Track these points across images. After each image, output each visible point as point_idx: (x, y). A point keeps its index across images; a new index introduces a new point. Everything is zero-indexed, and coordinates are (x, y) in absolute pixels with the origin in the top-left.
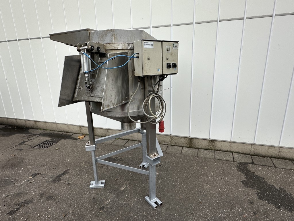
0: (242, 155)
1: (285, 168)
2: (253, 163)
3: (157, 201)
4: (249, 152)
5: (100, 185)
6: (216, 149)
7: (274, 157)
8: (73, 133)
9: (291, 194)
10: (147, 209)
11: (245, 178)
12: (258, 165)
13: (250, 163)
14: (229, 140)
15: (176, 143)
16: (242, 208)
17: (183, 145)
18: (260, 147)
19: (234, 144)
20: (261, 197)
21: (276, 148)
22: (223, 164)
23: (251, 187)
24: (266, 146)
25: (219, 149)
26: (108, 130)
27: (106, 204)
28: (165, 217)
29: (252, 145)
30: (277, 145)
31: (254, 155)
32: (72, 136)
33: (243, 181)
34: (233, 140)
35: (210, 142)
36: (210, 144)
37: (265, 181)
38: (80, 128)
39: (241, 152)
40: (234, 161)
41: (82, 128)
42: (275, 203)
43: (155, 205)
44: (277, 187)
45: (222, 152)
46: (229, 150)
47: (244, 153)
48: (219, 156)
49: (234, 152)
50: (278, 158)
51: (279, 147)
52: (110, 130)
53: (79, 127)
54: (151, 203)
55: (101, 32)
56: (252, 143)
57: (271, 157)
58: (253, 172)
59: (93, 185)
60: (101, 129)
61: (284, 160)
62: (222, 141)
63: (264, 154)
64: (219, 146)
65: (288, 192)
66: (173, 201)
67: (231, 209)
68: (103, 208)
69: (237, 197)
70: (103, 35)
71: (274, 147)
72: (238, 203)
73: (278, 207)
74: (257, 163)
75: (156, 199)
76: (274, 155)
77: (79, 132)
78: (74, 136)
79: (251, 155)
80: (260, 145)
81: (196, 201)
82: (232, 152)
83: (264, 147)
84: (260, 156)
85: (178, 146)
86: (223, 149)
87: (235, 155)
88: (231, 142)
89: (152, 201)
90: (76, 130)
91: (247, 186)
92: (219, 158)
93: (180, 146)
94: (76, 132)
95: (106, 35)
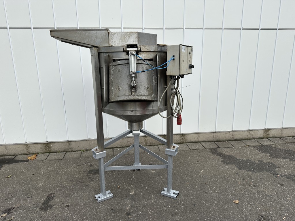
0: (208, 143)
1: (240, 146)
2: (219, 147)
3: (175, 192)
4: (212, 140)
5: (108, 196)
6: (187, 142)
7: (230, 141)
8: (14, 155)
9: (255, 162)
10: (170, 201)
11: (222, 159)
12: (224, 148)
13: (217, 148)
14: (196, 132)
15: (150, 143)
16: (234, 179)
17: (157, 144)
18: (220, 133)
19: (200, 135)
20: (241, 168)
21: (231, 133)
22: (199, 152)
23: (230, 163)
24: (223, 132)
25: (189, 141)
26: (70, 143)
27: (129, 210)
28: (188, 201)
29: (214, 133)
30: (231, 130)
31: (216, 142)
32: (15, 159)
33: (222, 161)
34: (200, 131)
35: (182, 136)
36: (182, 138)
37: (235, 158)
38: (27, 146)
39: (206, 141)
40: (205, 149)
41: (30, 145)
42: (250, 170)
43: (175, 196)
44: (245, 159)
45: (192, 143)
46: (197, 141)
47: (209, 141)
48: (193, 147)
49: (202, 142)
50: (233, 141)
51: (233, 131)
52: (73, 142)
53: (25, 146)
54: (171, 195)
55: (123, 34)
56: (214, 131)
57: (228, 141)
58: (224, 153)
59: (101, 197)
60: (59, 143)
61: (237, 141)
62: (191, 134)
63: (223, 139)
64: (189, 138)
65: (253, 161)
66: (184, 188)
67: (229, 181)
68: (128, 214)
69: (226, 172)
70: (125, 36)
71: (229, 132)
72: (230, 176)
73: (253, 172)
74: (222, 147)
75: (172, 191)
76: (229, 139)
77: (25, 152)
78: (18, 158)
79: (214, 142)
80: (219, 132)
81: (201, 183)
82: (200, 142)
83: (223, 133)
84: (220, 141)
85: (153, 145)
86: (192, 141)
87: (204, 144)
88: (198, 133)
89: (170, 193)
90: (20, 150)
91: (227, 164)
92: (193, 148)
93: (155, 145)
94: (20, 153)
95: (129, 37)
